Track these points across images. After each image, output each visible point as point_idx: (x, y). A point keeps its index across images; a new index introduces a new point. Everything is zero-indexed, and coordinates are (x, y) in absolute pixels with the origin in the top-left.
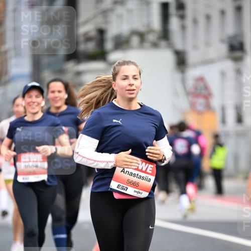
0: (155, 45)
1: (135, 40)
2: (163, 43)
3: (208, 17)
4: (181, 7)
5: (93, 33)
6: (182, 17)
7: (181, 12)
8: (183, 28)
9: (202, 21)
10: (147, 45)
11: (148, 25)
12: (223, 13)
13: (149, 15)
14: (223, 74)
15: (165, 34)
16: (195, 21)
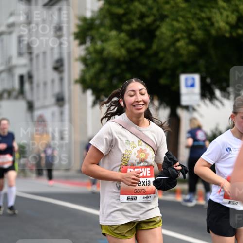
0: (16, 98)
1: (6, 95)
2: (21, 97)
3: (45, 84)
4: (30, 77)
6: (31, 82)
7: (30, 80)
8: (32, 89)
9: (42, 86)
11: (13, 87)
12: (53, 81)
13: (13, 81)
14: (53, 114)
15: (22, 92)
16: (38, 86)
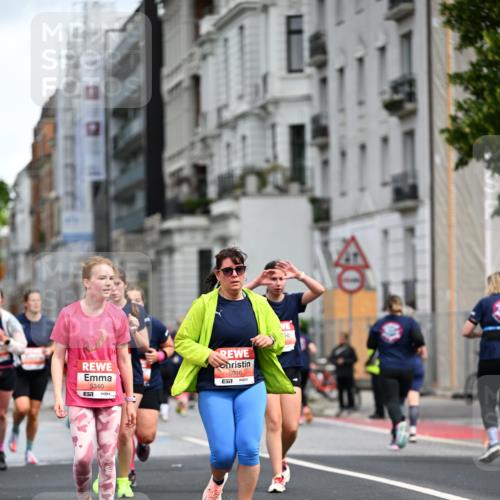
0: (282, 191)
1: (252, 182)
2: (295, 187)
3: (363, 147)
4: (321, 131)
5: (187, 172)
6: (324, 147)
7: (320, 140)
8: (325, 163)
10: (269, 189)
12: (385, 140)
13: (274, 145)
15: (298, 173)
16: (343, 154)
